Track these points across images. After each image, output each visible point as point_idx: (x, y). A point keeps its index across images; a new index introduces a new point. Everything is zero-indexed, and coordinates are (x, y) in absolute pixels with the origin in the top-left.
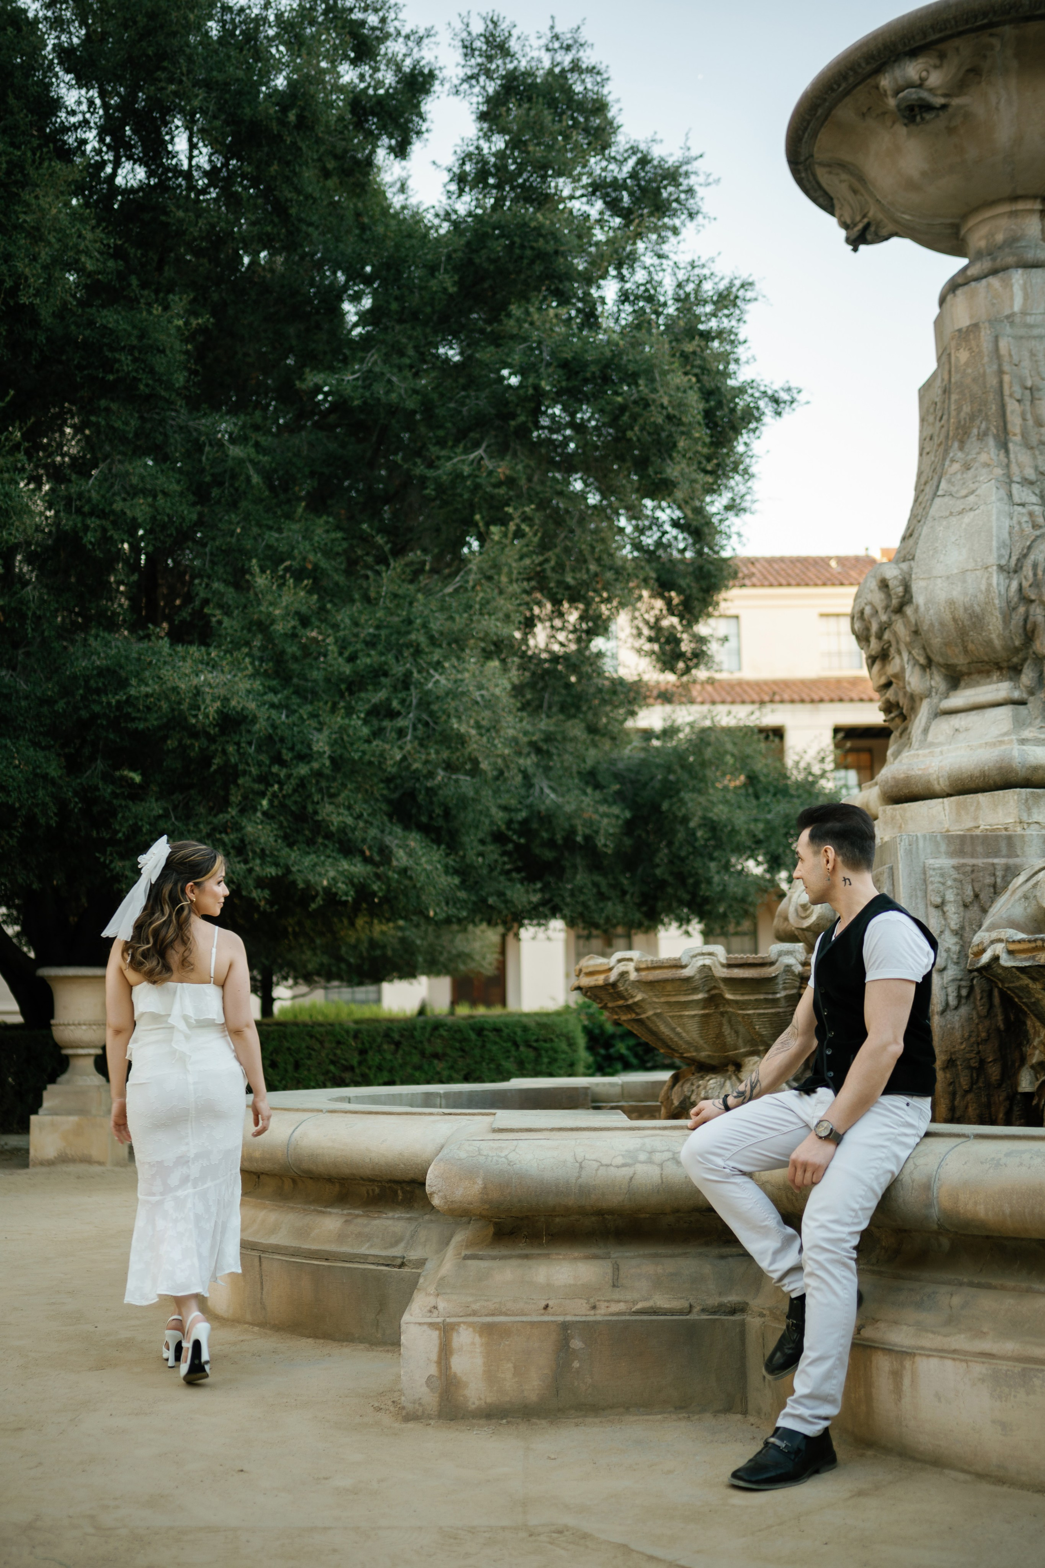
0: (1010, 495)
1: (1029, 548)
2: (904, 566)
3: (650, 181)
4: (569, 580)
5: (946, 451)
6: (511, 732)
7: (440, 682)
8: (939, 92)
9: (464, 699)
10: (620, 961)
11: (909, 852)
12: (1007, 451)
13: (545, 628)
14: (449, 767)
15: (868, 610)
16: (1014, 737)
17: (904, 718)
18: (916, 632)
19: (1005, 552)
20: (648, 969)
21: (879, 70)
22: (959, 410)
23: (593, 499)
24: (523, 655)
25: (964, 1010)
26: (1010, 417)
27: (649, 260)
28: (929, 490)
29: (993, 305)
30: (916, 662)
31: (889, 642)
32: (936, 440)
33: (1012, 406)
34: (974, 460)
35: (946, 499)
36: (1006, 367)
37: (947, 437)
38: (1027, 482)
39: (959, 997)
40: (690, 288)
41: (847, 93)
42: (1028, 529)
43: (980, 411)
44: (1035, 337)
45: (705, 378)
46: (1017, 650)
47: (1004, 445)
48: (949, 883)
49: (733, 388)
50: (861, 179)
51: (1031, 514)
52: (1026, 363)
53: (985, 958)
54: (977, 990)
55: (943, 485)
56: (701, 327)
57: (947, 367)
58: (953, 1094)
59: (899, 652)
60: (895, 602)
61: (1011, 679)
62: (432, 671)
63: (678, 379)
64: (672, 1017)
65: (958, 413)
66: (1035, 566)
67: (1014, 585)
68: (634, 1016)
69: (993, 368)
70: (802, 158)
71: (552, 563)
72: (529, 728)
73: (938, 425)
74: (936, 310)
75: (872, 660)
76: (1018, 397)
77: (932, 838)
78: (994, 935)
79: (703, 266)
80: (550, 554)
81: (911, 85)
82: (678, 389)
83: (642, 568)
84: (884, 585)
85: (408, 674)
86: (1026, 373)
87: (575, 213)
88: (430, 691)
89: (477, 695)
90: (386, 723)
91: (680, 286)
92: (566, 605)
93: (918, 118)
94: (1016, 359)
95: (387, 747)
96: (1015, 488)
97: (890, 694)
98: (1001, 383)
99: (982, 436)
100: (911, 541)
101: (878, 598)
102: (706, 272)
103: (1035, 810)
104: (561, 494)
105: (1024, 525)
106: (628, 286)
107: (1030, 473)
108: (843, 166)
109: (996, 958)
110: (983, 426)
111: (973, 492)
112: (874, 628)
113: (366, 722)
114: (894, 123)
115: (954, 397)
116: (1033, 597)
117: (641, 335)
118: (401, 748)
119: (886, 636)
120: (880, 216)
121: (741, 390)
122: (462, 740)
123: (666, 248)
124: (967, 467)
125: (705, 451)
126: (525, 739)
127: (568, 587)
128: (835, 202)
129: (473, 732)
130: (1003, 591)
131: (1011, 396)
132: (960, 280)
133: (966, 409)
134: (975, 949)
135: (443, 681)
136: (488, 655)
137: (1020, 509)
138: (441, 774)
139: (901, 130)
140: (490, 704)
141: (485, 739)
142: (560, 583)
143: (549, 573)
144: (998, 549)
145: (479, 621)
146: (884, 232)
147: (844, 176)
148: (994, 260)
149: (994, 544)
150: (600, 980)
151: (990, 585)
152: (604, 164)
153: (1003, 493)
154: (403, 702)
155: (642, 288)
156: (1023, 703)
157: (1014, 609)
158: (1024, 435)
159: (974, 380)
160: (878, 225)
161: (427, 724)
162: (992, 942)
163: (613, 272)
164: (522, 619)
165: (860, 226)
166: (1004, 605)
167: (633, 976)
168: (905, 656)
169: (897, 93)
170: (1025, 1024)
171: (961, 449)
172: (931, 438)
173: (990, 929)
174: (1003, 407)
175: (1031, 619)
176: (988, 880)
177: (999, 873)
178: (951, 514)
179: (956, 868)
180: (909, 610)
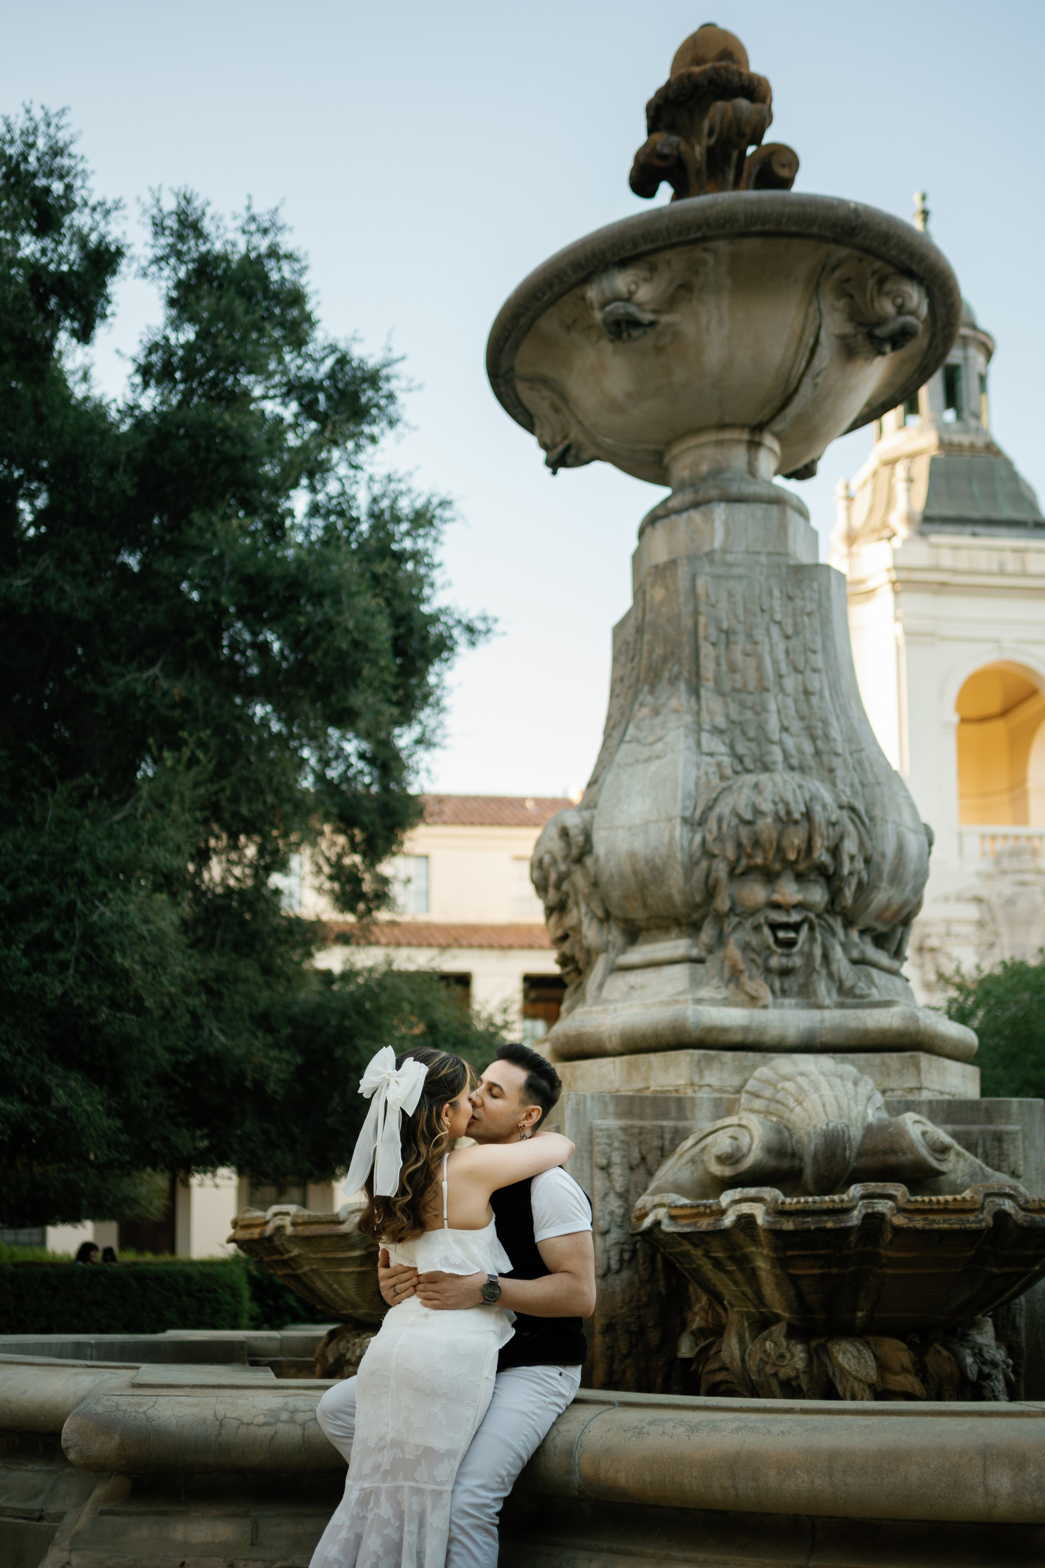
0: (699, 744)
1: (715, 800)
2: (586, 814)
3: (347, 384)
4: (244, 811)
5: (636, 695)
6: (178, 970)
7: (105, 913)
8: (648, 307)
9: (131, 933)
10: (276, 1215)
12: (698, 697)
13: (220, 862)
14: (115, 1005)
15: (547, 859)
16: (689, 997)
17: (579, 972)
18: (595, 884)
19: (690, 804)
20: (305, 1223)
21: (586, 280)
22: (651, 651)
23: (276, 727)
24: (196, 889)
25: (625, 1274)
26: (703, 661)
27: (342, 470)
28: (616, 735)
29: (693, 540)
30: (594, 916)
31: (567, 894)
32: (627, 683)
33: (706, 650)
34: (664, 705)
35: (633, 746)
36: (703, 608)
37: (637, 680)
38: (717, 731)
39: (621, 1260)
40: (385, 504)
41: (552, 302)
42: (715, 780)
43: (673, 653)
44: (733, 577)
45: (396, 603)
46: (697, 907)
47: (695, 691)
49: (423, 615)
50: (563, 396)
51: (719, 765)
52: (724, 604)
53: (647, 1222)
54: (640, 1256)
55: (631, 731)
56: (395, 547)
57: (641, 605)
58: (611, 1359)
59: (577, 904)
60: (575, 851)
61: (690, 936)
62: (97, 903)
63: (368, 601)
64: (328, 1273)
66: (720, 820)
67: (698, 839)
68: (289, 1271)
69: (686, 610)
70: (502, 371)
71: (228, 793)
72: (199, 966)
73: (629, 666)
74: (634, 543)
75: (550, 911)
76: (713, 639)
77: (600, 1098)
78: (657, 1199)
79: (400, 481)
80: (225, 783)
81: (618, 298)
82: (366, 612)
83: (323, 803)
84: (564, 833)
85: (72, 905)
86: (723, 615)
87: (267, 413)
88: (95, 923)
89: (144, 929)
90: (47, 956)
91: (375, 500)
92: (243, 839)
93: (625, 335)
94: (713, 599)
95: (47, 980)
96: (705, 737)
97: (566, 947)
98: (696, 624)
99: (674, 680)
100: (595, 788)
101: (557, 846)
102: (402, 487)
103: (707, 1073)
104: (239, 719)
105: (711, 777)
106: (321, 497)
107: (721, 722)
108: (545, 382)
109: (657, 1223)
110: (675, 669)
111: (660, 739)
112: (553, 877)
113: (25, 953)
114: (599, 338)
115: (647, 637)
116: (716, 851)
117: (330, 552)
118: (62, 982)
119: (565, 886)
120: (582, 438)
121: (433, 619)
122: (127, 975)
123: (361, 458)
124: (656, 712)
125: (391, 680)
126: (194, 978)
127: (244, 820)
128: (536, 420)
129: (138, 968)
130: (686, 843)
131: (706, 638)
132: (661, 512)
133: (659, 651)
134: (638, 1213)
135: (108, 913)
136: (157, 888)
137: (708, 759)
138: (104, 1013)
139: (607, 347)
140: (158, 939)
141: (150, 976)
142: (236, 814)
143: (224, 803)
144: (683, 800)
145: (147, 852)
146: (585, 456)
147: (546, 393)
148: (696, 492)
149: (680, 795)
150: (256, 1233)
151: (672, 837)
152: (299, 361)
153: (691, 741)
154: (65, 934)
155: (334, 502)
156: (700, 961)
157: (697, 863)
158: (717, 681)
159: (669, 620)
160: (580, 447)
161: (89, 958)
162: (655, 1207)
163: (304, 482)
164: (193, 851)
165: (560, 448)
166: (686, 858)
167: (289, 1230)
168: (583, 908)
169: (603, 305)
170: (686, 1289)
172: (622, 680)
173: (654, 1193)
174: (696, 650)
175: (713, 874)
176: (656, 1143)
177: (668, 1136)
178: (637, 761)
179: (624, 1129)
180: (589, 861)
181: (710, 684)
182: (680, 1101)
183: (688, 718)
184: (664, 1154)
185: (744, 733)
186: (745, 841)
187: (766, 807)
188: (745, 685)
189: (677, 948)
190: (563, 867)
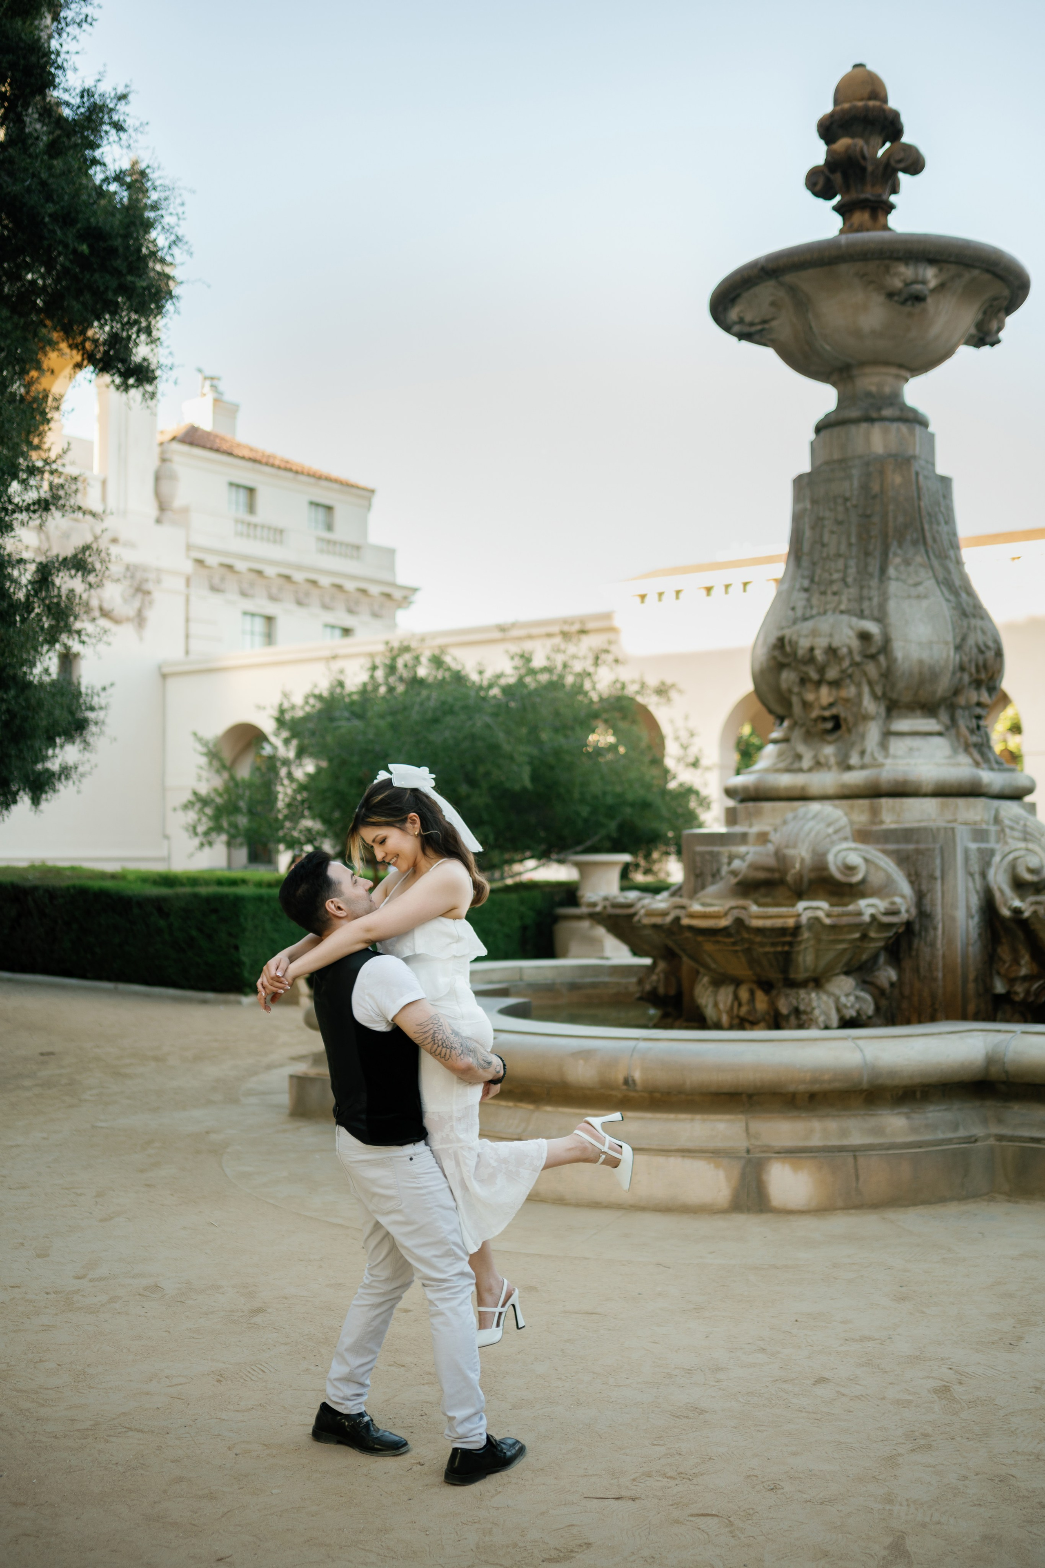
0: (943, 592)
5: (886, 545)
11: (961, 838)
12: (929, 558)
33: (926, 526)
36: (922, 497)
38: (944, 584)
39: (978, 934)
42: (959, 622)
47: (927, 551)
48: (976, 859)
51: (956, 609)
52: (927, 497)
54: (985, 928)
55: (892, 571)
61: (933, 717)
65: (895, 520)
69: (915, 495)
86: (928, 502)
98: (920, 506)
99: (914, 542)
105: (956, 617)
107: (942, 578)
110: (915, 535)
111: (919, 584)
115: (891, 507)
124: (907, 563)
130: (954, 660)
131: (925, 517)
133: (901, 519)
137: (950, 604)
144: (952, 632)
153: (940, 590)
156: (943, 734)
157: (955, 673)
158: (933, 549)
166: (952, 669)
170: (997, 951)
171: (900, 547)
174: (922, 524)
180: (882, 658)
181: (930, 550)
182: (985, 830)
183: (931, 572)
187: (990, 644)
189: (930, 724)
190: (858, 658)
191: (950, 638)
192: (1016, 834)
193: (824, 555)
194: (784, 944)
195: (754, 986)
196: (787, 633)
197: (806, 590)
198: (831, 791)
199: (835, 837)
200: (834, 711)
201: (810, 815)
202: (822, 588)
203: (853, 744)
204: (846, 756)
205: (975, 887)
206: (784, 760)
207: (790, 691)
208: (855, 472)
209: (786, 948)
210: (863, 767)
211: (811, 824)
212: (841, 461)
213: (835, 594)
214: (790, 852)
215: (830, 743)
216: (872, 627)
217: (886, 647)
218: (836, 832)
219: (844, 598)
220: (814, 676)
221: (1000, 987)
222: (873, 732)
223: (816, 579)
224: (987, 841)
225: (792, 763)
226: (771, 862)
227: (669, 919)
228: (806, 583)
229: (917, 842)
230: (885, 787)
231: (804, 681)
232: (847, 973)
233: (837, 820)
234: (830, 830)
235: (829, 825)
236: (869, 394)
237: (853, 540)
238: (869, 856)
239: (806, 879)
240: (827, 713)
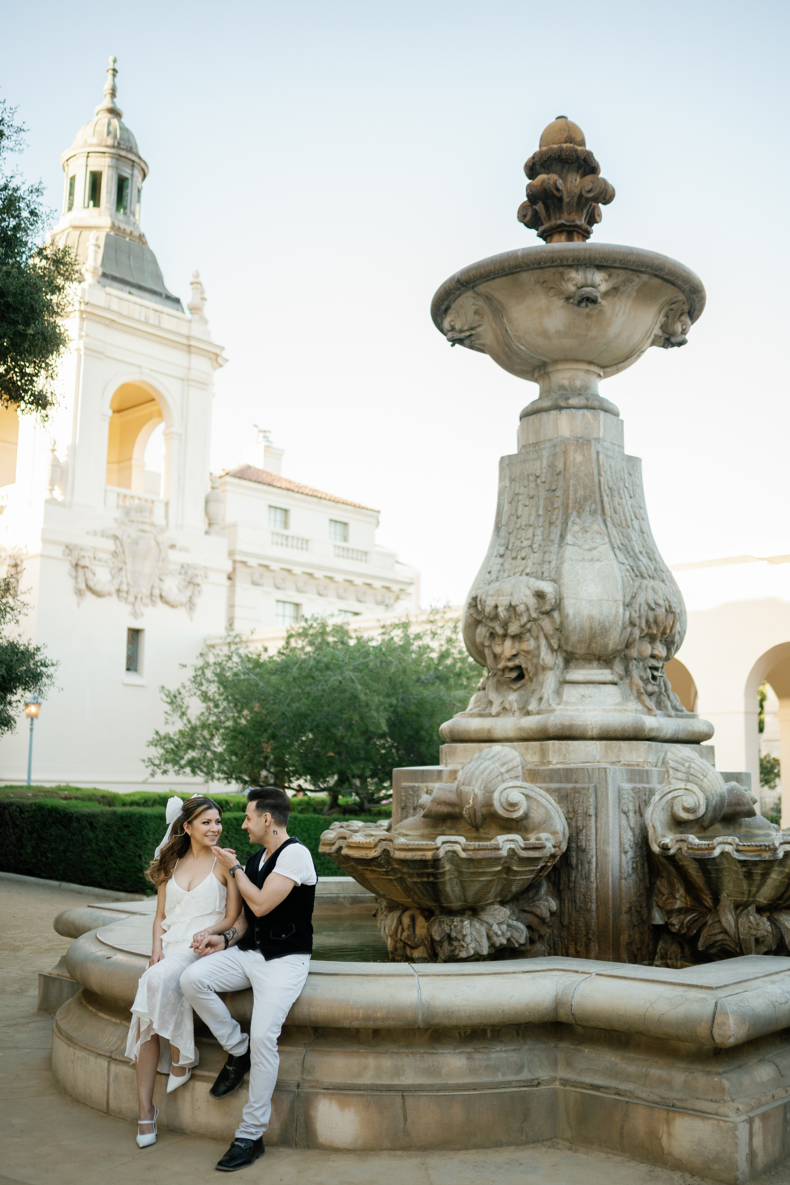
0: (616, 556)
5: (567, 515)
11: (613, 778)
12: (606, 526)
15: (522, 608)
17: (522, 678)
19: (623, 593)
26: (605, 504)
29: (586, 427)
30: (550, 647)
31: (529, 630)
32: (543, 502)
33: (606, 499)
34: (590, 527)
35: (576, 548)
36: (603, 473)
38: (620, 549)
39: (633, 868)
42: (631, 582)
43: (590, 496)
46: (617, 652)
47: (605, 521)
48: (631, 799)
51: (627, 571)
52: (609, 473)
54: (639, 864)
55: (570, 538)
59: (537, 638)
60: (548, 607)
65: (575, 494)
66: (640, 605)
67: (627, 614)
69: (596, 472)
73: (544, 492)
76: (607, 492)
84: (539, 595)
86: (609, 477)
94: (605, 468)
98: (599, 481)
99: (593, 513)
101: (532, 601)
105: (628, 577)
108: (489, 299)
110: (593, 506)
111: (595, 548)
115: (572, 482)
119: (528, 626)
124: (584, 530)
130: (624, 617)
133: (581, 492)
137: (623, 566)
144: (621, 590)
148: (587, 400)
149: (619, 587)
153: (613, 554)
157: (625, 628)
158: (612, 518)
159: (587, 476)
166: (623, 624)
168: (543, 642)
170: (655, 883)
171: (579, 517)
174: (601, 496)
175: (633, 636)
176: (644, 798)
177: (647, 793)
178: (584, 559)
179: (633, 789)
180: (556, 614)
181: (609, 519)
182: (647, 771)
183: (607, 539)
184: (647, 803)
185: (628, 553)
186: (651, 620)
187: (661, 602)
188: (621, 523)
189: (606, 674)
190: (534, 615)
191: (619, 596)
192: (680, 775)
193: (518, 526)
194: (428, 875)
195: (417, 913)
196: (479, 593)
197: (502, 556)
198: (511, 734)
199: (506, 776)
200: (517, 662)
201: (490, 756)
202: (514, 555)
203: (533, 692)
204: (527, 703)
205: (629, 825)
206: (478, 706)
207: (483, 645)
208: (545, 453)
209: (431, 879)
210: (538, 713)
211: (487, 763)
212: (536, 444)
213: (523, 559)
214: (465, 789)
215: (515, 690)
216: (547, 587)
217: (558, 606)
218: (508, 771)
219: (530, 563)
220: (500, 631)
221: (658, 919)
222: (550, 680)
223: (510, 547)
224: (648, 782)
225: (485, 709)
226: (452, 797)
227: (334, 848)
228: (502, 550)
229: (576, 782)
230: (552, 730)
231: (493, 635)
232: (503, 903)
233: (512, 760)
234: (503, 770)
235: (503, 765)
236: (562, 387)
237: (541, 513)
238: (532, 794)
239: (479, 814)
240: (511, 664)
